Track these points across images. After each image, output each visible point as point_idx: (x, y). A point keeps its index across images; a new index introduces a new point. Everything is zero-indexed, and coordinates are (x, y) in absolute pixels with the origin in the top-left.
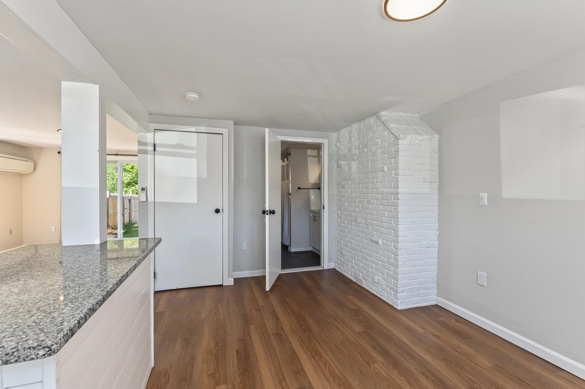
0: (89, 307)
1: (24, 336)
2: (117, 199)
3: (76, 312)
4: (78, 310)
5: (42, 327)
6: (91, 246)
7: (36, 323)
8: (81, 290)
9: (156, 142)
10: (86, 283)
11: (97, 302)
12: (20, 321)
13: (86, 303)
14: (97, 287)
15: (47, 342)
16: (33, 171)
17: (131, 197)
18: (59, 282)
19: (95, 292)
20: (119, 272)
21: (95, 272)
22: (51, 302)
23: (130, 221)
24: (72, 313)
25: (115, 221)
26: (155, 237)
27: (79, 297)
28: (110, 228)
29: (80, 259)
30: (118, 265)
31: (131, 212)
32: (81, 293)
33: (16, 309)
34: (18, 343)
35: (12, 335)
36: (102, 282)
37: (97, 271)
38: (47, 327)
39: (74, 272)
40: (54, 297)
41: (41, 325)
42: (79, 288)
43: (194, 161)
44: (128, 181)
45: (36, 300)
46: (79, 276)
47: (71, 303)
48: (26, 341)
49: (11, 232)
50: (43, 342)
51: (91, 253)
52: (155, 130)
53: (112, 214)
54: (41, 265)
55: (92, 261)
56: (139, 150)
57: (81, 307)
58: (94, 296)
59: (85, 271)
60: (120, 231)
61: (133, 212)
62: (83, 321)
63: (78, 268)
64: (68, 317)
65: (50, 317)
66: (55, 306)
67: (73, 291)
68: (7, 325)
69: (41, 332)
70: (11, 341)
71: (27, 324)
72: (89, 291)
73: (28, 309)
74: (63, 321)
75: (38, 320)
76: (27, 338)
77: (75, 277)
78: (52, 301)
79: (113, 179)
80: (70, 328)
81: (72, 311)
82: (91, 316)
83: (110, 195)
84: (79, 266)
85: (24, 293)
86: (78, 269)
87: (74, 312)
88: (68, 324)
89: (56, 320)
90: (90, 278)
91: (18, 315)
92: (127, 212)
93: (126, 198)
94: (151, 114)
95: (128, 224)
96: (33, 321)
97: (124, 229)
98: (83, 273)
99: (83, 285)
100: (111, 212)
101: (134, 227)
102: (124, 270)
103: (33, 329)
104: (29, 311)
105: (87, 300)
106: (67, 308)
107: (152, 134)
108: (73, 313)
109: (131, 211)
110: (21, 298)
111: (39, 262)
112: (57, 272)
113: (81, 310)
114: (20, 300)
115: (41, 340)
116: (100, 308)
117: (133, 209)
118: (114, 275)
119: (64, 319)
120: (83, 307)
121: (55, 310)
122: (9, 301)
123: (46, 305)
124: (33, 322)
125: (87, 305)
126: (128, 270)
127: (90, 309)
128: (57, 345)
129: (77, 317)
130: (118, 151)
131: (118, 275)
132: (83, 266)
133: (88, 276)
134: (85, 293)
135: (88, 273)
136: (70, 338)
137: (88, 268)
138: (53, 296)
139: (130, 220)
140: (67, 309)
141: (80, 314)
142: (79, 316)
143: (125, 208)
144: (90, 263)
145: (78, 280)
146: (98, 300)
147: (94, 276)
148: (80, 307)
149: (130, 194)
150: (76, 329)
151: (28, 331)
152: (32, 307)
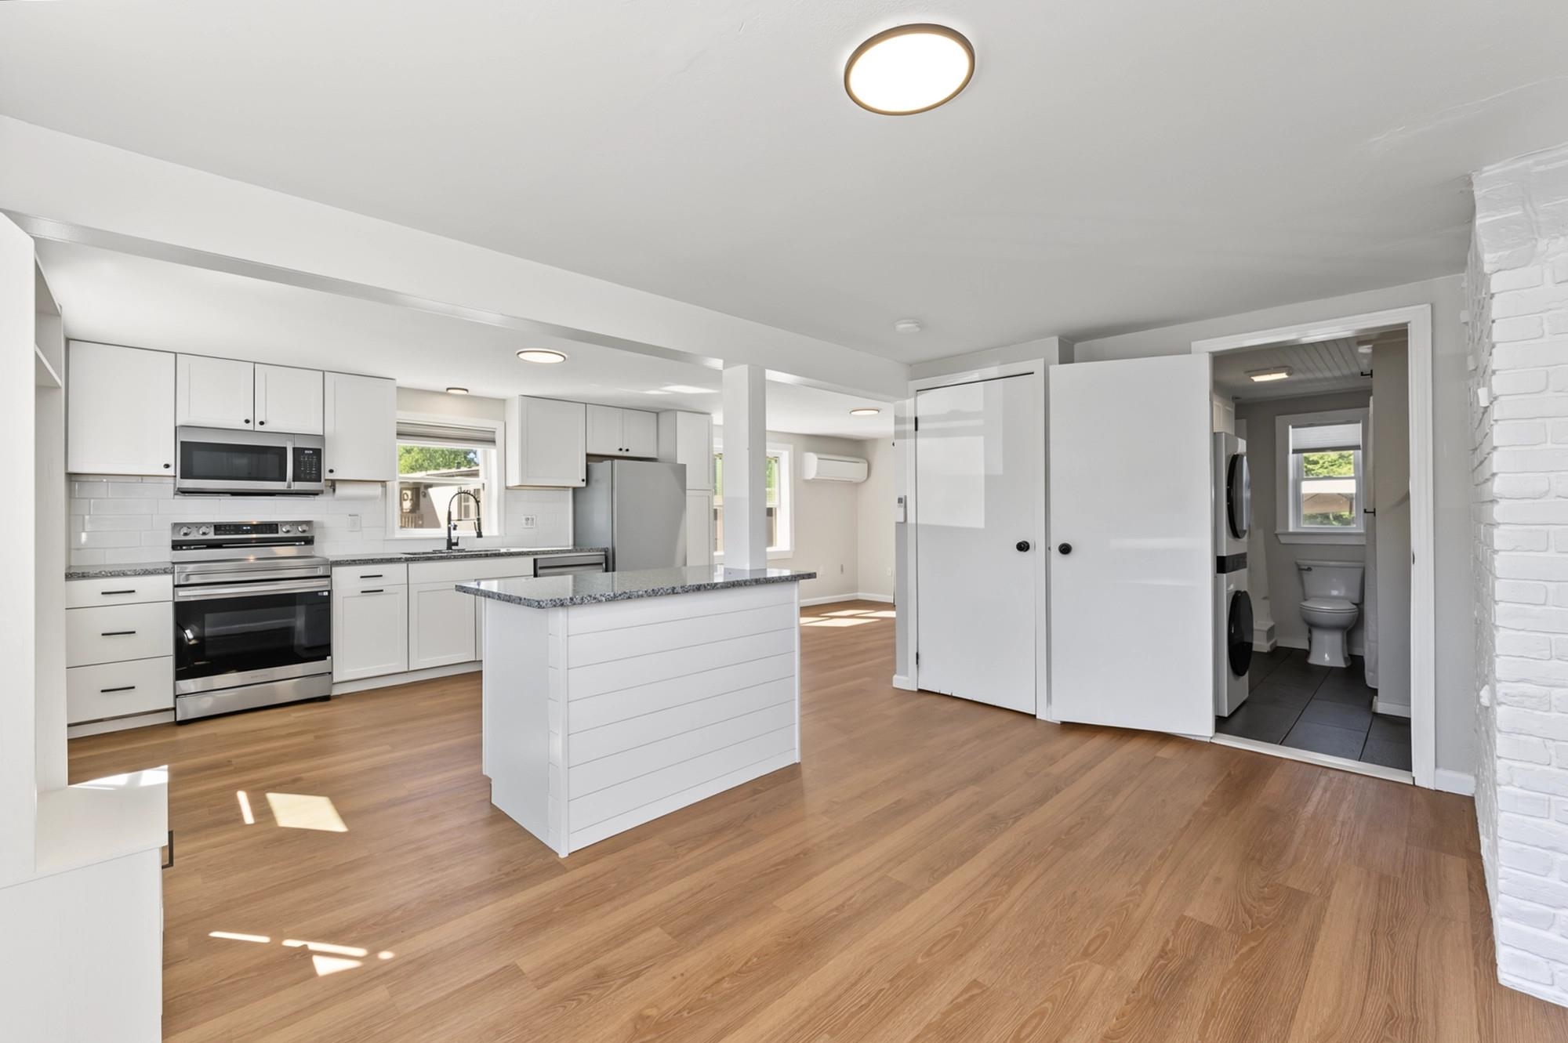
9: (918, 416)
16: (866, 476)
43: (979, 441)
52: (918, 391)
56: (896, 432)
94: (911, 366)
107: (913, 400)
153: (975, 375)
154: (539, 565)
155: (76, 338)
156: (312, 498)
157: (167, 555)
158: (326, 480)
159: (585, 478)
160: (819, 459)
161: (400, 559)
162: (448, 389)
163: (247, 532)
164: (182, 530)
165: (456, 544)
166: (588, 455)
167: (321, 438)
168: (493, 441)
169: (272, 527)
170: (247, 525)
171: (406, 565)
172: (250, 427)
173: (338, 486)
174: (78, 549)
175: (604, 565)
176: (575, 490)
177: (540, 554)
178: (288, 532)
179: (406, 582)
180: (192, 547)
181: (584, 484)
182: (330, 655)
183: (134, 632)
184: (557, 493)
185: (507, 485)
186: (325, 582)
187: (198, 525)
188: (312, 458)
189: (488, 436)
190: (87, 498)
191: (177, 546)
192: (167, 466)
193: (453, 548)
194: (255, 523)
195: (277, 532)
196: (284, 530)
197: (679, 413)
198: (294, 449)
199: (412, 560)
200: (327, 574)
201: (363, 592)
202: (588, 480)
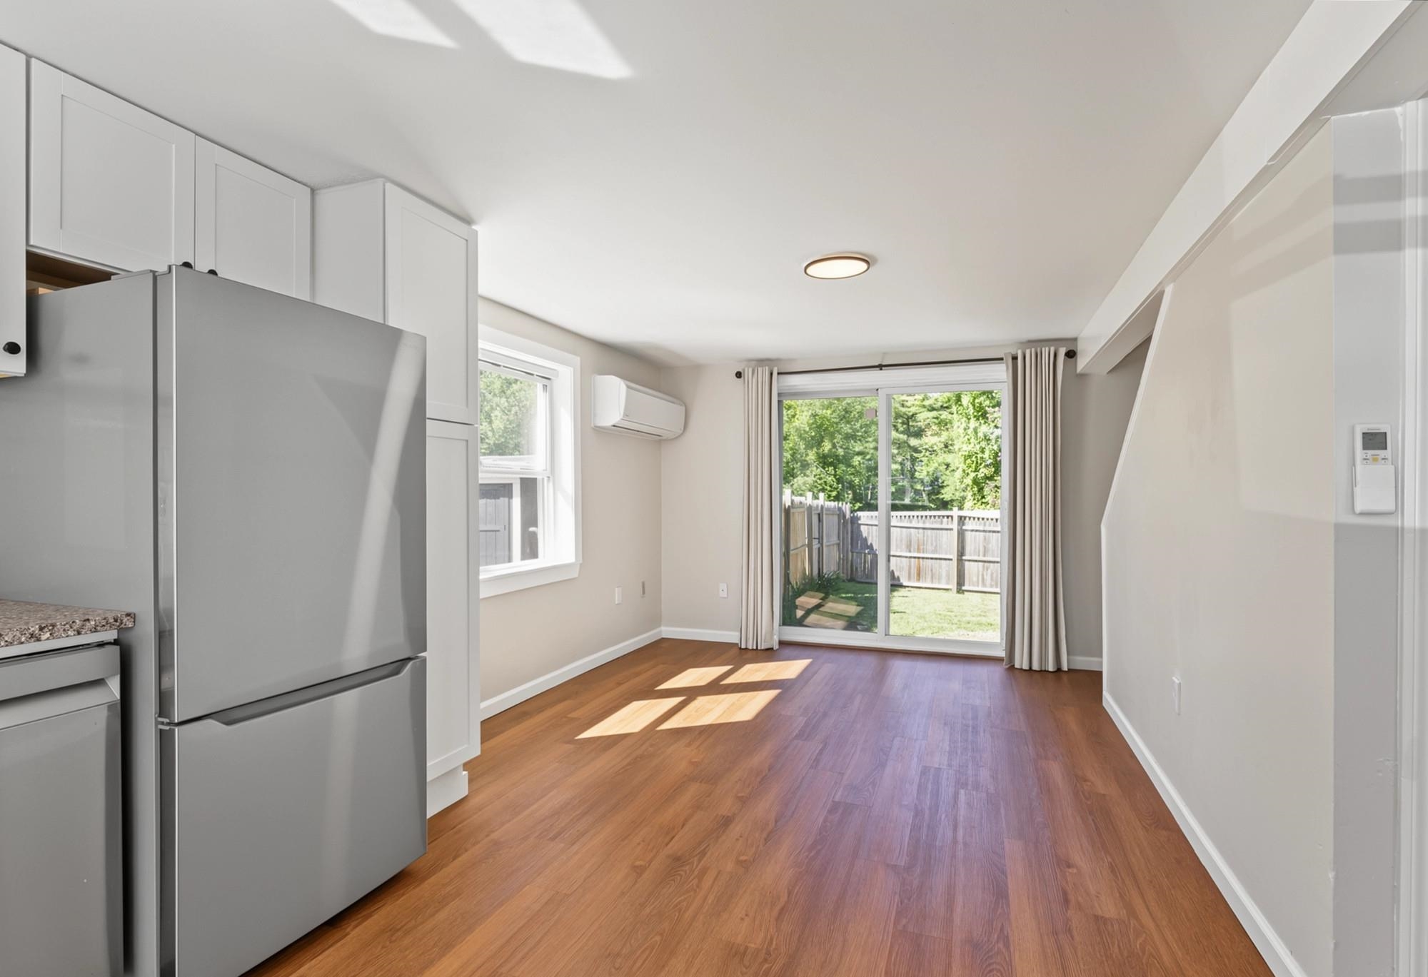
16: (681, 429)
23: (821, 574)
31: (822, 548)
92: (816, 546)
109: (822, 545)
130: (885, 354)
139: (819, 570)
159: (22, 343)
160: (628, 387)
175: (114, 685)
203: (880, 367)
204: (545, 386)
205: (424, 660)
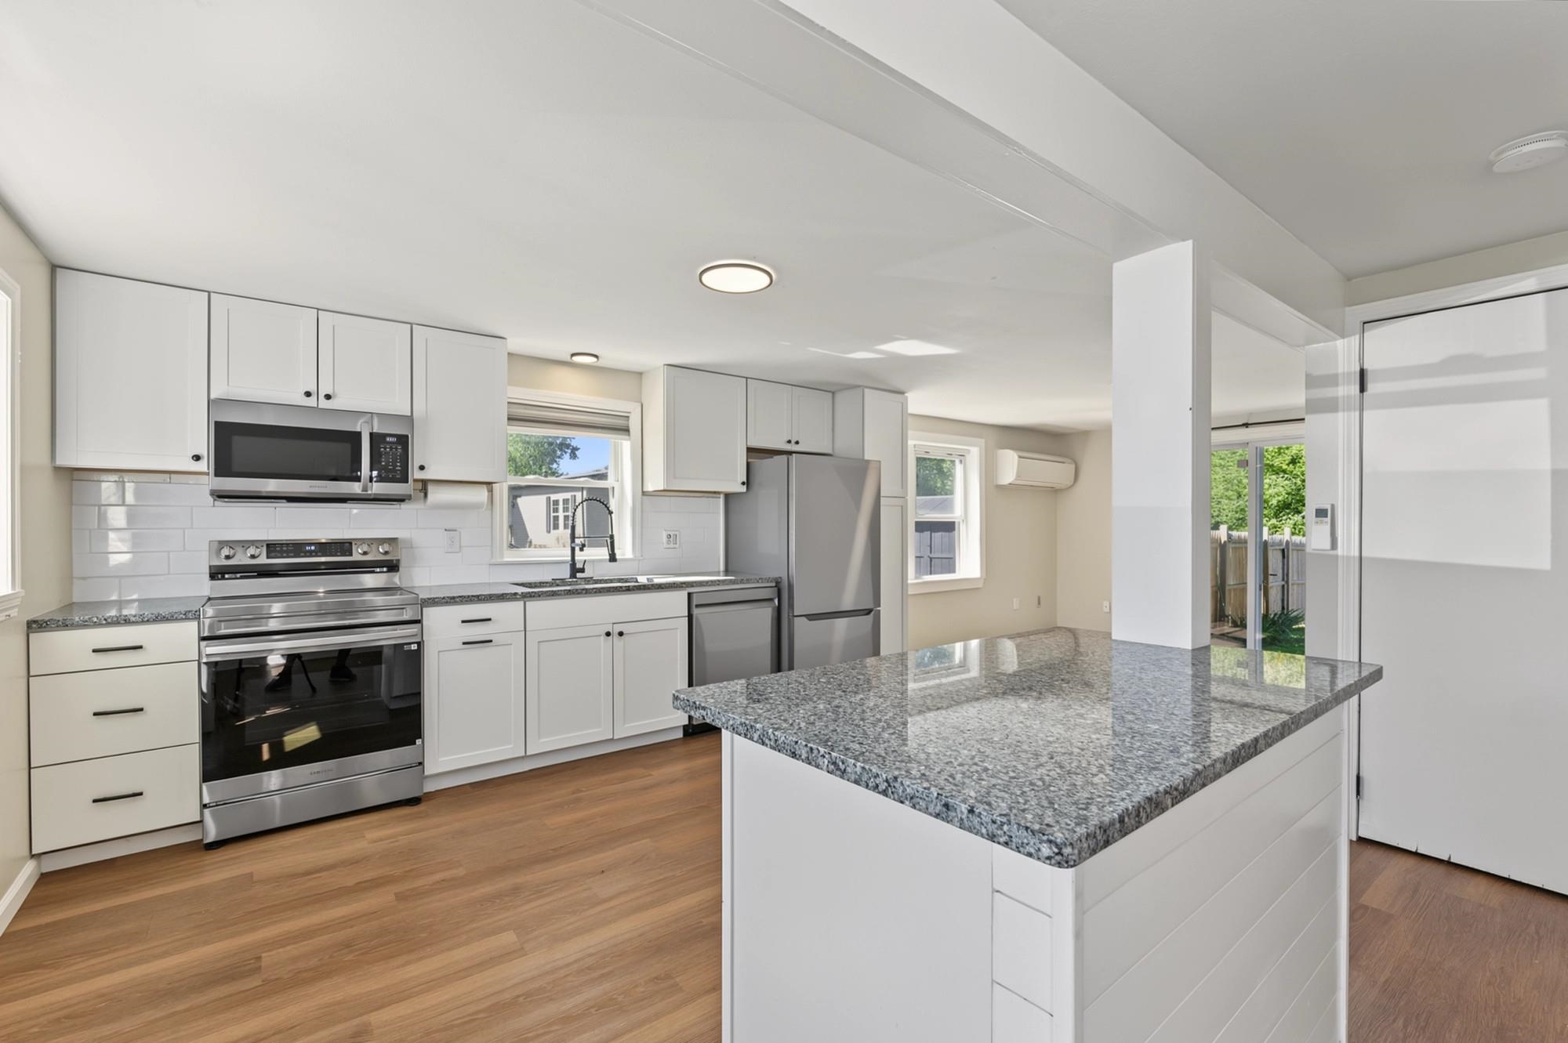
0: (1148, 794)
1: (1021, 800)
2: (1246, 548)
3: (1118, 792)
4: (1123, 789)
5: (1051, 795)
6: (1169, 650)
7: (1044, 782)
8: (1135, 746)
9: (1367, 368)
10: (1147, 734)
11: (1168, 789)
12: (1020, 767)
13: (1142, 781)
14: (1171, 752)
15: (1055, 832)
16: (1073, 480)
17: (1287, 542)
18: (1096, 713)
19: (1166, 762)
20: (1232, 732)
21: (1173, 714)
22: (1076, 750)
23: (1285, 611)
24: (1110, 791)
25: (1243, 606)
26: (1362, 661)
27: (1130, 760)
28: (1228, 622)
29: (1143, 676)
30: (1232, 714)
31: (1288, 586)
32: (1135, 752)
33: (1019, 742)
34: (1011, 809)
35: (1006, 789)
36: (1186, 742)
37: (1176, 712)
38: (1060, 799)
39: (1126, 701)
40: (1082, 742)
41: (1051, 791)
42: (1132, 741)
44: (1280, 498)
45: (1050, 736)
46: (1136, 712)
47: (1111, 768)
48: (1024, 811)
49: (1039, 603)
50: (1048, 828)
51: (1169, 666)
52: (1364, 323)
53: (1234, 585)
54: (1069, 670)
55: (1169, 687)
56: (1308, 400)
57: (1130, 786)
58: (1161, 770)
59: (1150, 705)
60: (1254, 634)
61: (1295, 587)
62: (1133, 822)
63: (1136, 694)
64: (1100, 796)
65: (1068, 783)
66: (1080, 761)
67: (1120, 743)
68: (1001, 766)
69: (1048, 806)
70: (1003, 799)
71: (1030, 779)
72: (1152, 755)
73: (1037, 749)
74: (1090, 801)
75: (1048, 778)
76: (1026, 806)
77: (1127, 713)
78: (1078, 750)
79: (1239, 496)
80: (1101, 822)
81: (1111, 786)
82: (1152, 819)
83: (1229, 536)
84: (1138, 689)
85: (1035, 716)
86: (1136, 697)
87: (1114, 790)
88: (1100, 812)
89: (1078, 792)
90: (1158, 724)
91: (1019, 754)
92: (1275, 584)
93: (1271, 546)
94: (1349, 280)
95: (1280, 617)
96: (1039, 777)
97: (1264, 630)
98: (1145, 707)
99: (1142, 735)
100: (1231, 581)
101: (1295, 630)
102: (1247, 731)
103: (1037, 794)
104: (1036, 755)
105: (1146, 775)
106: (1101, 775)
107: (1355, 340)
108: (1112, 791)
109: (1287, 582)
110: (1028, 723)
111: (1067, 664)
112: (1094, 690)
113: (1129, 792)
114: (1027, 727)
115: (1046, 822)
116: (1175, 807)
117: (1293, 577)
118: (1219, 734)
119: (1093, 799)
120: (1135, 787)
121: (1079, 771)
122: (1011, 721)
123: (1065, 753)
124: (1040, 779)
125: (1144, 786)
126: (1258, 734)
127: (1149, 799)
128: (1073, 848)
129: (1119, 805)
130: (1251, 414)
131: (1229, 739)
132: (1148, 693)
133: (1154, 718)
134: (1142, 756)
135: (1156, 712)
136: (1101, 849)
137: (1159, 700)
138: (1079, 738)
139: (1283, 608)
140: (1102, 779)
141: (1126, 801)
142: (1123, 805)
143: (1270, 572)
144: (1163, 688)
145: (1133, 722)
146: (1171, 786)
147: (1169, 724)
148: (1128, 784)
149: (1286, 534)
150: (1116, 835)
151: (1028, 793)
152: (1043, 747)
153: (1529, 283)
154: (695, 602)
155: (67, 265)
156: (396, 506)
157: (206, 587)
158: (415, 481)
159: (745, 481)
160: (1020, 457)
161: (516, 594)
162: (573, 355)
163: (311, 554)
164: (222, 551)
165: (582, 570)
166: (750, 450)
167: (409, 420)
168: (626, 430)
169: (345, 547)
170: (310, 544)
171: (522, 603)
172: (311, 402)
173: (431, 488)
174: (84, 578)
175: (776, 601)
176: (728, 496)
177: (697, 586)
178: (365, 553)
179: (523, 629)
180: (238, 575)
181: (744, 489)
182: (420, 738)
183: (142, 710)
184: (704, 501)
185: (645, 490)
186: (413, 629)
187: (245, 544)
188: (396, 449)
189: (620, 422)
190: (95, 505)
191: (217, 574)
192: (197, 458)
193: (579, 575)
194: (324, 541)
195: (351, 555)
196: (360, 551)
197: (867, 391)
198: (371, 434)
199: (531, 596)
200: (416, 618)
201: (464, 643)
202: (748, 483)
203: (1246, 425)
204: (961, 461)
205: (879, 611)
